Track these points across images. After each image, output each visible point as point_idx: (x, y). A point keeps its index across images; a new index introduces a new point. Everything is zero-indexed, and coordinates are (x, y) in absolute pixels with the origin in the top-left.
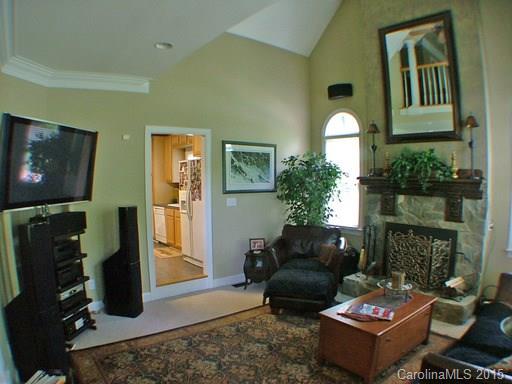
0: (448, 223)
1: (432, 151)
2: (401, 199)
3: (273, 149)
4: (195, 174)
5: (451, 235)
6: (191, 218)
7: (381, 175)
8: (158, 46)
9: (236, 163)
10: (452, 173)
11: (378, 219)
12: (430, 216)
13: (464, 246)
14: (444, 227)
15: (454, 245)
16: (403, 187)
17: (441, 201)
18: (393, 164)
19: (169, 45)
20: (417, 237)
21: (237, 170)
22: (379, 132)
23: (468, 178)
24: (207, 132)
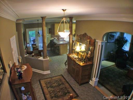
9: (110, 37)
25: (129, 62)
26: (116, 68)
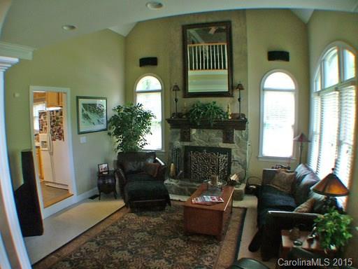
0: (225, 144)
1: (215, 103)
2: (194, 131)
3: (105, 101)
4: (54, 121)
5: (228, 151)
6: (51, 154)
7: (181, 117)
8: (65, 28)
9: (85, 112)
10: (228, 116)
11: (178, 144)
12: (213, 141)
13: (235, 156)
14: (222, 147)
15: (230, 157)
16: (199, 124)
17: (221, 132)
18: (191, 111)
19: (73, 27)
20: (210, 154)
21: (86, 117)
22: (179, 90)
23: (238, 118)
24: (68, 90)
25: (174, 182)
26: (133, 216)
